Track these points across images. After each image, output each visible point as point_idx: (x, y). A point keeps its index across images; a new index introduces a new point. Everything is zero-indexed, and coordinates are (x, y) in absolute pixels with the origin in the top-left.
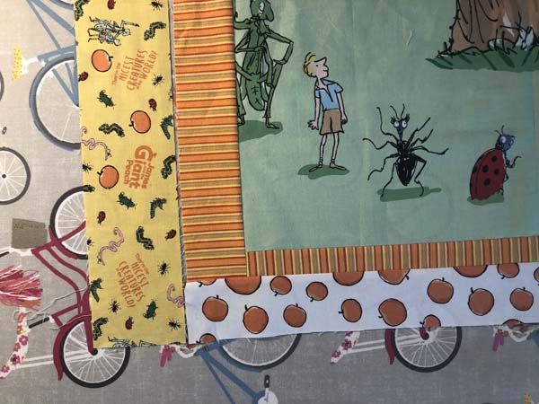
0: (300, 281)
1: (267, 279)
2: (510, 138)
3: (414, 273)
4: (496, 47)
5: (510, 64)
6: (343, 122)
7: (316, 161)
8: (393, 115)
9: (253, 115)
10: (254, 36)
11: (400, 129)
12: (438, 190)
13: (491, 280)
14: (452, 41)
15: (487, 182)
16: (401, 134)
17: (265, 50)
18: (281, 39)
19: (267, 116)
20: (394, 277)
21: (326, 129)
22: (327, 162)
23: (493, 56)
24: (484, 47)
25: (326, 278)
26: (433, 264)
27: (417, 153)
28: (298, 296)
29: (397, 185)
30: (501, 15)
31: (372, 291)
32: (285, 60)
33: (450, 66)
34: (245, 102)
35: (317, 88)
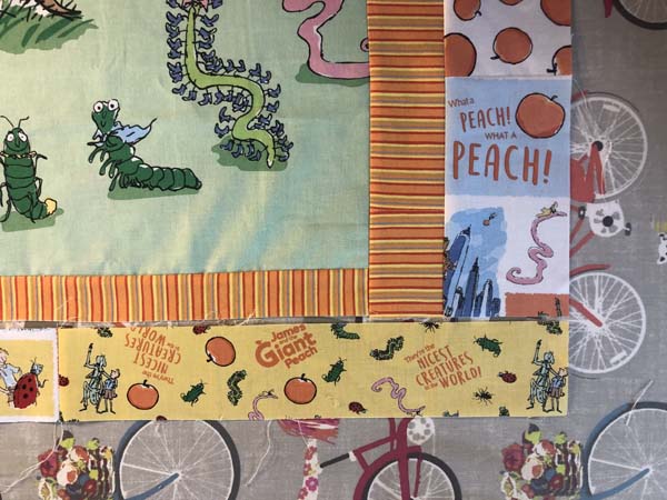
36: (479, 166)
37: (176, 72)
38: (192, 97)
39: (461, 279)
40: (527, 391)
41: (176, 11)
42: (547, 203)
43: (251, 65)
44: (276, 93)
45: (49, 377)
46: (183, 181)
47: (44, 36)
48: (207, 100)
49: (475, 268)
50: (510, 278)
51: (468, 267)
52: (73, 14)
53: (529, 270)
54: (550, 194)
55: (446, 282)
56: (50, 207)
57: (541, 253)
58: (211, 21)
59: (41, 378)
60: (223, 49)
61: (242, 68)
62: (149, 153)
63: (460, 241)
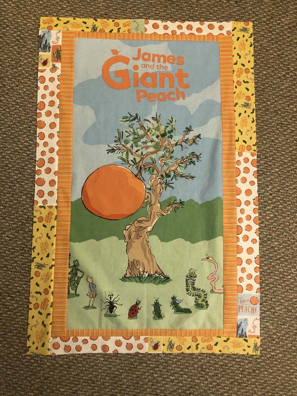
0: (81, 338)
1: (71, 338)
2: (140, 302)
3: (112, 338)
4: (138, 276)
5: (141, 281)
6: (96, 295)
7: (88, 305)
8: (109, 294)
9: (72, 292)
10: (74, 270)
11: (111, 298)
12: (119, 315)
13: (132, 341)
14: (126, 274)
15: (133, 313)
16: (111, 299)
17: (77, 274)
18: (81, 272)
19: (76, 292)
20: (106, 338)
21: (91, 296)
22: (91, 305)
23: (137, 278)
24: (134, 276)
25: (88, 338)
26: (117, 335)
27: (115, 305)
28: (80, 343)
29: (109, 313)
30: (140, 268)
31: (100, 342)
32: (82, 277)
33: (125, 281)
34: (70, 288)
35: (90, 285)
36: (244, 310)
37: (187, 290)
38: (190, 295)
39: (240, 332)
40: (252, 350)
41: (188, 278)
42: (255, 317)
43: (201, 289)
44: (206, 295)
45: (161, 344)
46: (188, 311)
47: (163, 282)
48: (193, 295)
49: (242, 330)
50: (249, 332)
51: (241, 329)
52: (168, 278)
53: (252, 330)
54: (256, 315)
55: (237, 333)
56: (163, 315)
57: (254, 327)
58: (194, 280)
59: (159, 344)
60: (196, 286)
61: (200, 290)
62: (182, 306)
63: (240, 325)
